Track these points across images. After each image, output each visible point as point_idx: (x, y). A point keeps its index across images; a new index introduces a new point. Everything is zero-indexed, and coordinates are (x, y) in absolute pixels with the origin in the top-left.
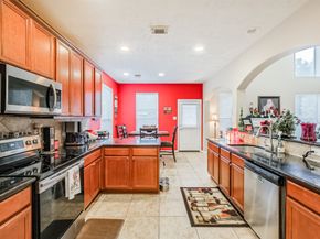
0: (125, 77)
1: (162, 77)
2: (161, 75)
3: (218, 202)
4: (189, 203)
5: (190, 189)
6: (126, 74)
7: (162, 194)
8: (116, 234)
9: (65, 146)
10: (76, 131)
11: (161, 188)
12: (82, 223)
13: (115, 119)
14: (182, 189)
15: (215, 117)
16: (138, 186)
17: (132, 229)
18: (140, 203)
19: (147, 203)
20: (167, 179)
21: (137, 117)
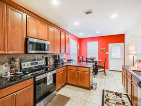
0: (81, 35)
1: (98, 33)
2: (98, 32)
3: (124, 103)
4: (105, 99)
5: (108, 91)
6: (82, 34)
7: (92, 91)
8: (65, 103)
9: (54, 64)
10: (58, 59)
11: (92, 88)
12: (55, 95)
13: (78, 54)
14: (103, 90)
15: (134, 53)
16: (80, 84)
17: (72, 103)
18: (80, 92)
19: (84, 93)
20: (96, 84)
21: (88, 53)
